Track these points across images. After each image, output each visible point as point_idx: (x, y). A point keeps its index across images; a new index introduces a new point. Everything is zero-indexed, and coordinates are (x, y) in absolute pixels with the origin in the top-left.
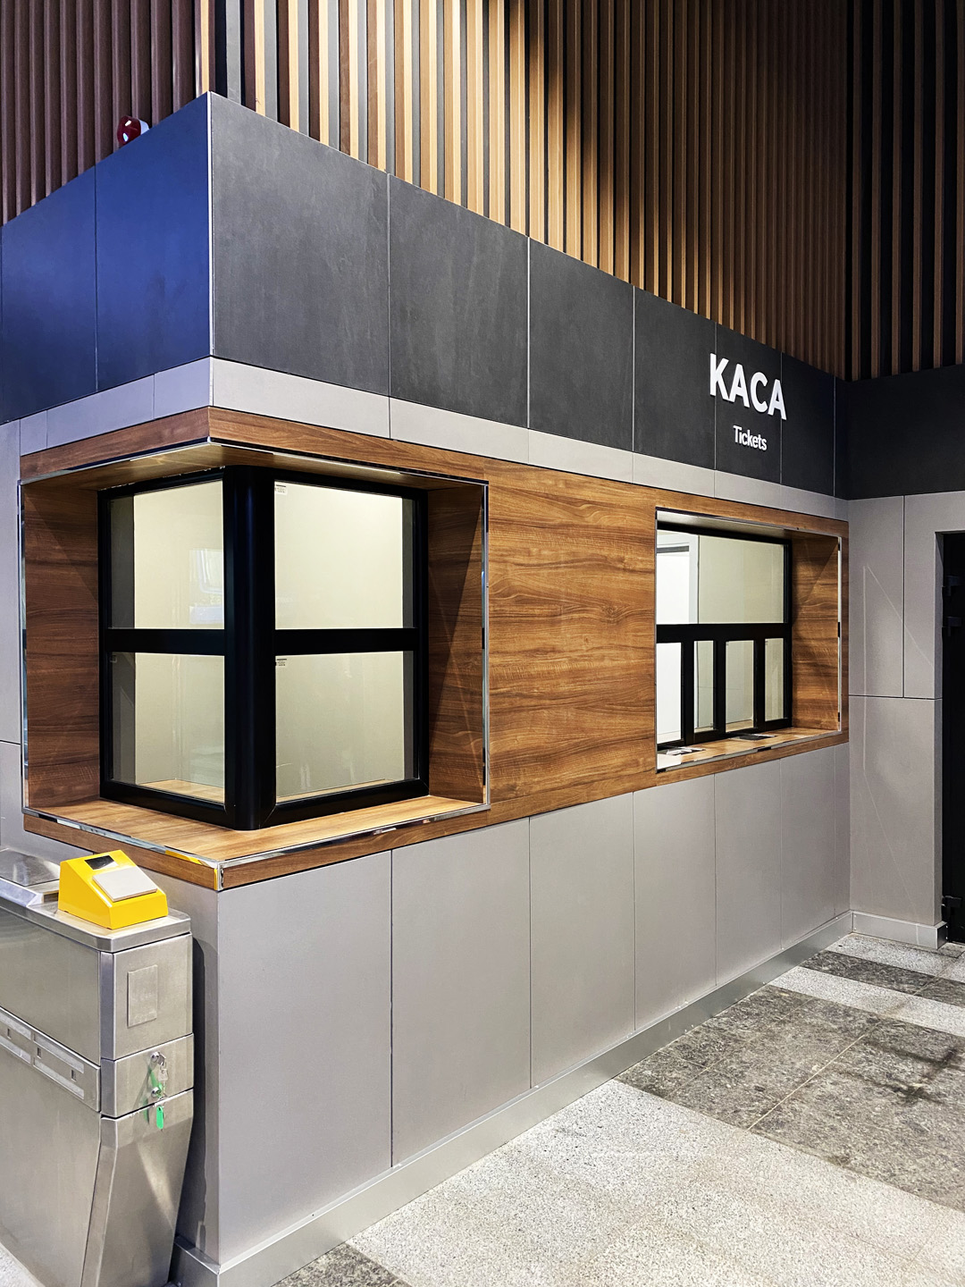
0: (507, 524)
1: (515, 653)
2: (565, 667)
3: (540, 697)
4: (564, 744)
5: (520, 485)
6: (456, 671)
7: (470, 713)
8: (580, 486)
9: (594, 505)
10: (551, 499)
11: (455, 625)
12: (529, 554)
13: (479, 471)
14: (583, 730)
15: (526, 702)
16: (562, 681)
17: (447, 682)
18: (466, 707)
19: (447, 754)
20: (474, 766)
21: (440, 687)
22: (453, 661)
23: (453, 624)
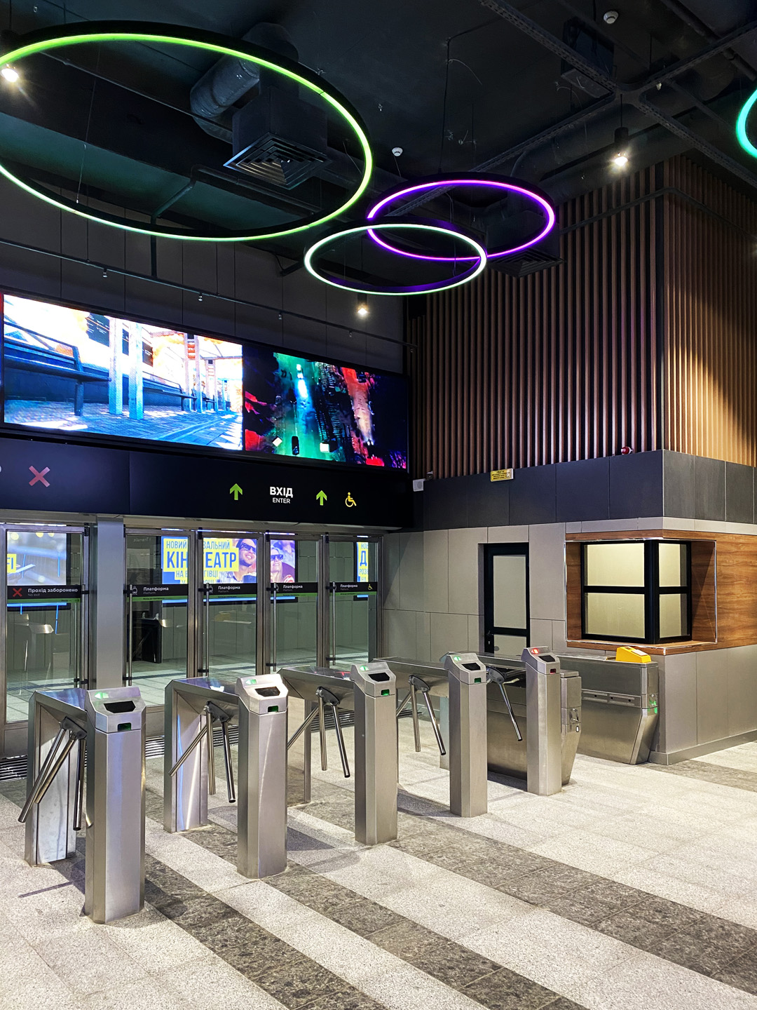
0: (720, 553)
1: (723, 595)
2: (736, 600)
3: (729, 609)
4: (736, 626)
5: (724, 540)
6: (704, 600)
7: (709, 613)
8: (739, 538)
9: (743, 544)
10: (731, 543)
11: (703, 585)
12: (726, 562)
13: (714, 537)
14: (741, 621)
15: (725, 611)
16: (735, 604)
17: (700, 604)
18: (708, 612)
19: (700, 627)
20: (711, 631)
21: (697, 605)
22: (702, 597)
23: (702, 585)
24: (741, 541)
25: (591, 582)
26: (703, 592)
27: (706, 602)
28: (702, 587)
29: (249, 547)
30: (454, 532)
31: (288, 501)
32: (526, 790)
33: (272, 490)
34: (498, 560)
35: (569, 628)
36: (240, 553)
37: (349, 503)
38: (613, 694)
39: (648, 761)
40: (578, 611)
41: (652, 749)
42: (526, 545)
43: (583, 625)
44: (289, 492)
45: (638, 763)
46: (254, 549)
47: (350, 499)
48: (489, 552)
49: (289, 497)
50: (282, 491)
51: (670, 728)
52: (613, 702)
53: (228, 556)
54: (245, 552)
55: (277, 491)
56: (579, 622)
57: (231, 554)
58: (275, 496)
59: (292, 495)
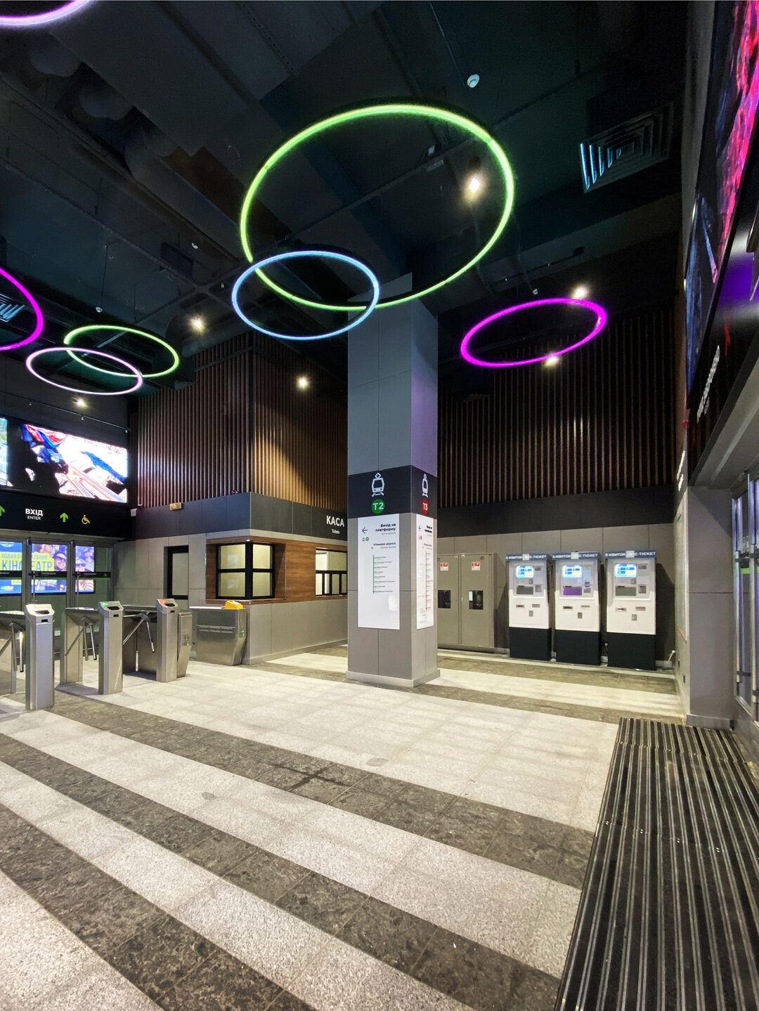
0: (289, 551)
1: (291, 573)
2: (299, 576)
3: (294, 581)
5: (291, 543)
6: (280, 576)
7: (282, 583)
9: (304, 547)
10: (297, 546)
12: (293, 556)
13: (285, 542)
14: (302, 588)
16: (298, 578)
17: (278, 578)
19: (278, 591)
20: (283, 592)
22: (280, 574)
23: (280, 568)
24: (303, 545)
25: (223, 567)
26: (280, 571)
29: (61, 558)
30: (151, 540)
31: (39, 518)
32: (156, 680)
33: (27, 511)
34: (176, 557)
35: (207, 593)
36: (55, 563)
37: (86, 522)
38: (223, 627)
39: (241, 664)
40: (214, 583)
41: (243, 657)
42: (187, 547)
43: (217, 592)
44: (40, 513)
45: (235, 665)
46: (64, 560)
47: (85, 519)
48: (170, 551)
49: (40, 516)
50: (35, 512)
51: (252, 646)
52: (223, 632)
53: (46, 564)
54: (58, 561)
55: (31, 512)
56: (215, 590)
57: (48, 562)
58: (30, 515)
59: (42, 515)
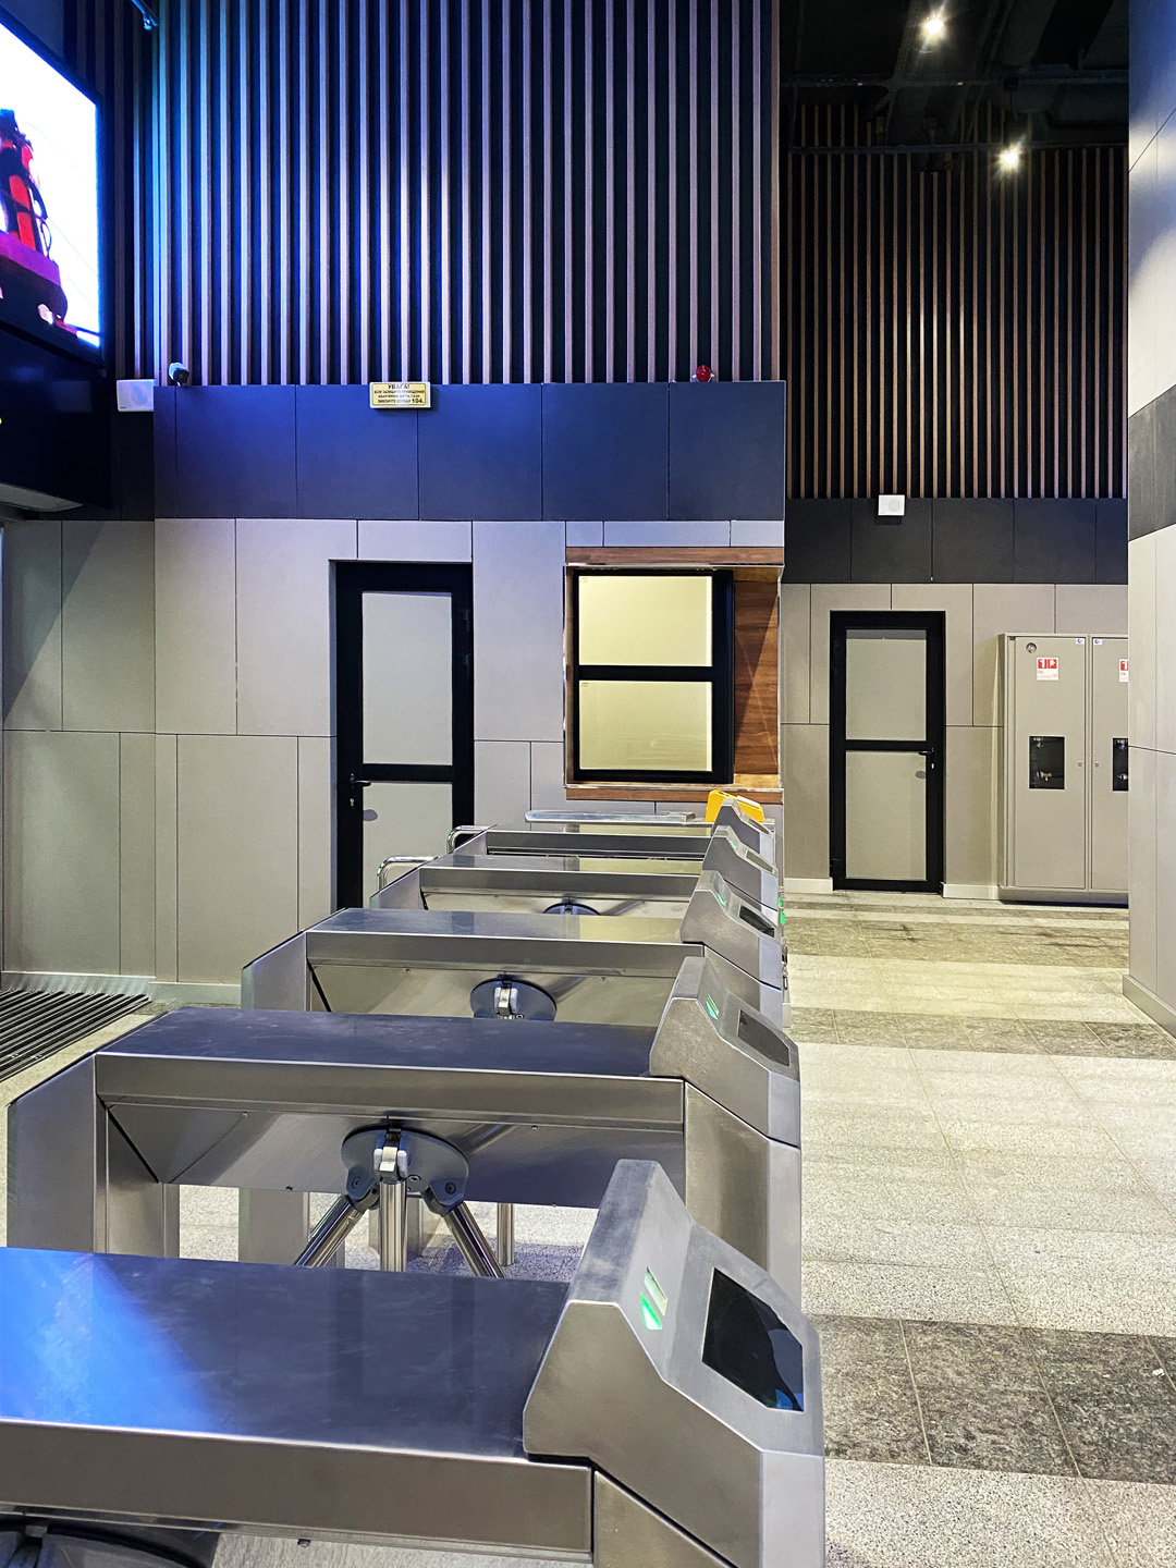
6: (756, 695)
7: (766, 720)
17: (750, 702)
18: (764, 717)
19: (748, 747)
20: (771, 753)
21: (744, 706)
22: (754, 688)
23: (755, 666)
25: (590, 657)
26: (757, 679)
27: (763, 699)
28: (754, 671)
34: (376, 606)
42: (468, 568)
